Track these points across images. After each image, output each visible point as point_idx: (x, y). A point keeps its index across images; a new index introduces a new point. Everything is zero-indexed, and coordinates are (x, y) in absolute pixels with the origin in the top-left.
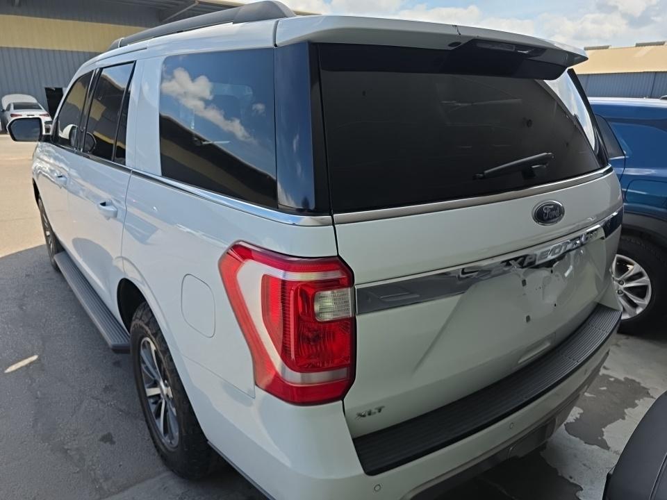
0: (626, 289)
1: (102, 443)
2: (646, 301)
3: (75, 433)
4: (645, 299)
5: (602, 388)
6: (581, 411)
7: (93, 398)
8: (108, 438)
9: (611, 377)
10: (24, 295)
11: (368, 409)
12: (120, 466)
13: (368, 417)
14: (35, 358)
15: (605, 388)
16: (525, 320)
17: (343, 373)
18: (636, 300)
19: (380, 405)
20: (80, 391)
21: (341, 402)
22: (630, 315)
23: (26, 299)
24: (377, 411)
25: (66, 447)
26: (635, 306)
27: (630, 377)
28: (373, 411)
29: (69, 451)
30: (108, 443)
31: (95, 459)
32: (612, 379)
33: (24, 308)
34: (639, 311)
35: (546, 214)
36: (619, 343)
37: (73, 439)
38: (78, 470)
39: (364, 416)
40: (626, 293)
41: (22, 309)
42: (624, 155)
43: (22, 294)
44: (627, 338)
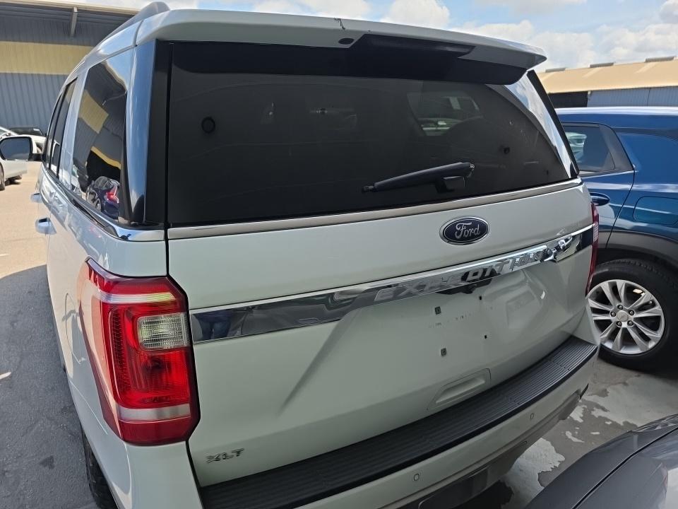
0: (636, 319)
1: (41, 467)
2: (659, 334)
3: (19, 455)
4: (658, 331)
5: (594, 433)
6: (562, 458)
7: (48, 418)
8: (49, 462)
9: (608, 420)
10: (19, 312)
11: (222, 452)
12: (51, 492)
13: (222, 461)
14: (7, 374)
15: (598, 433)
16: (440, 353)
17: (184, 410)
18: (648, 333)
19: (238, 448)
20: (38, 411)
21: (184, 443)
22: (641, 350)
23: (20, 315)
24: (235, 454)
25: (5, 469)
26: (647, 339)
27: (631, 421)
28: (229, 454)
29: (6, 474)
30: (47, 468)
31: (29, 483)
32: (609, 423)
33: (15, 324)
34: (651, 345)
35: (459, 232)
36: (627, 382)
37: (15, 460)
38: (9, 494)
39: (218, 459)
40: (637, 324)
41: (13, 325)
42: (633, 169)
43: (18, 310)
44: (639, 376)
